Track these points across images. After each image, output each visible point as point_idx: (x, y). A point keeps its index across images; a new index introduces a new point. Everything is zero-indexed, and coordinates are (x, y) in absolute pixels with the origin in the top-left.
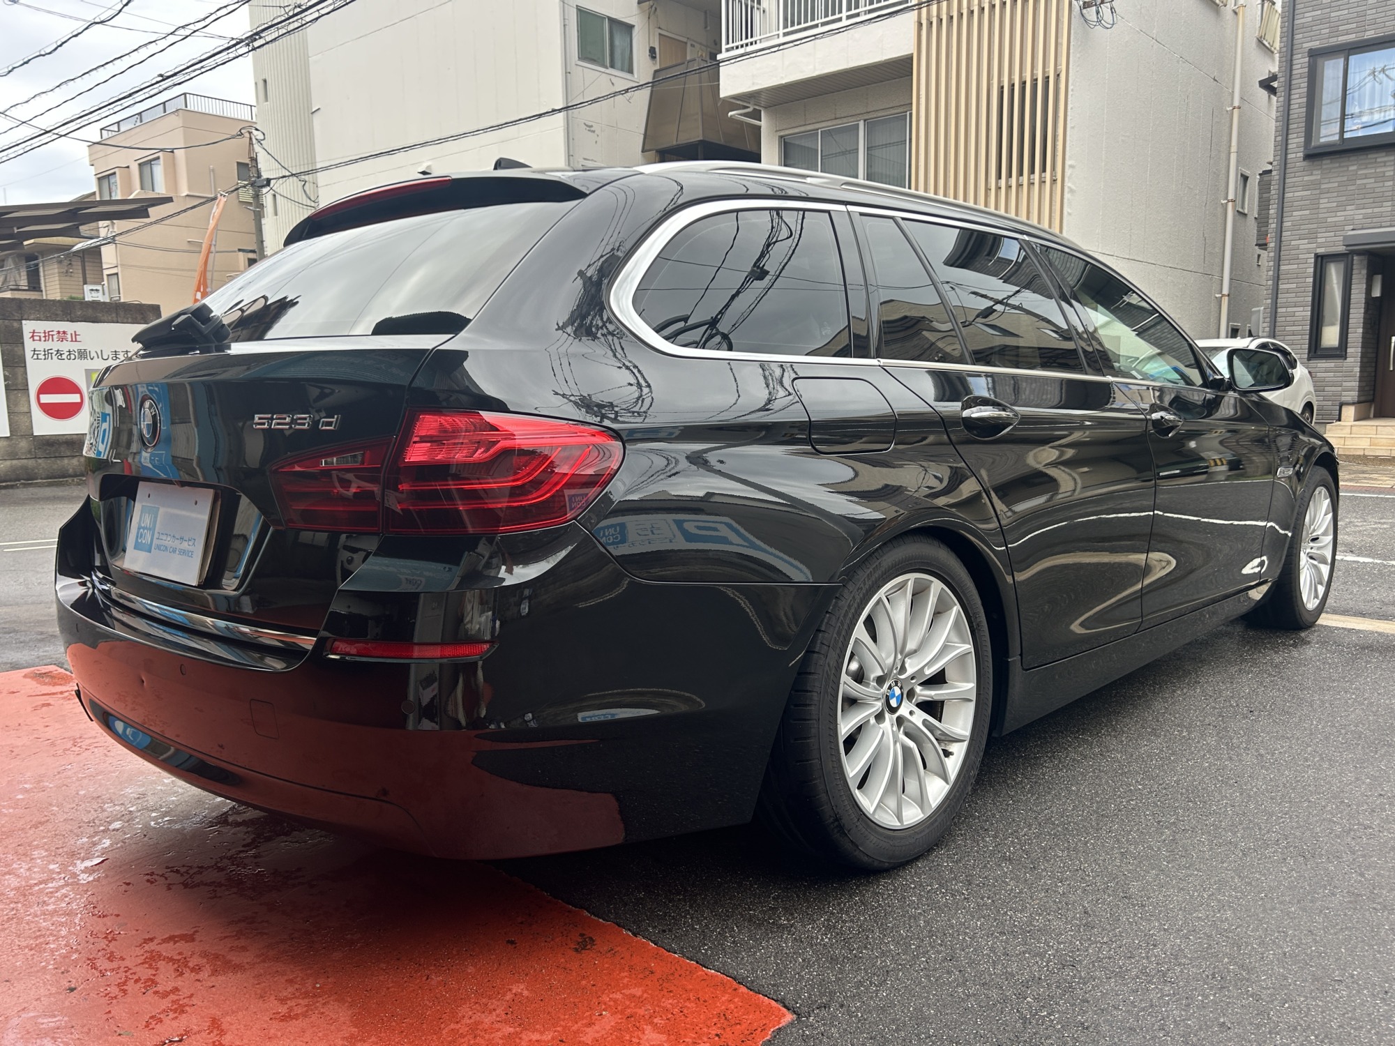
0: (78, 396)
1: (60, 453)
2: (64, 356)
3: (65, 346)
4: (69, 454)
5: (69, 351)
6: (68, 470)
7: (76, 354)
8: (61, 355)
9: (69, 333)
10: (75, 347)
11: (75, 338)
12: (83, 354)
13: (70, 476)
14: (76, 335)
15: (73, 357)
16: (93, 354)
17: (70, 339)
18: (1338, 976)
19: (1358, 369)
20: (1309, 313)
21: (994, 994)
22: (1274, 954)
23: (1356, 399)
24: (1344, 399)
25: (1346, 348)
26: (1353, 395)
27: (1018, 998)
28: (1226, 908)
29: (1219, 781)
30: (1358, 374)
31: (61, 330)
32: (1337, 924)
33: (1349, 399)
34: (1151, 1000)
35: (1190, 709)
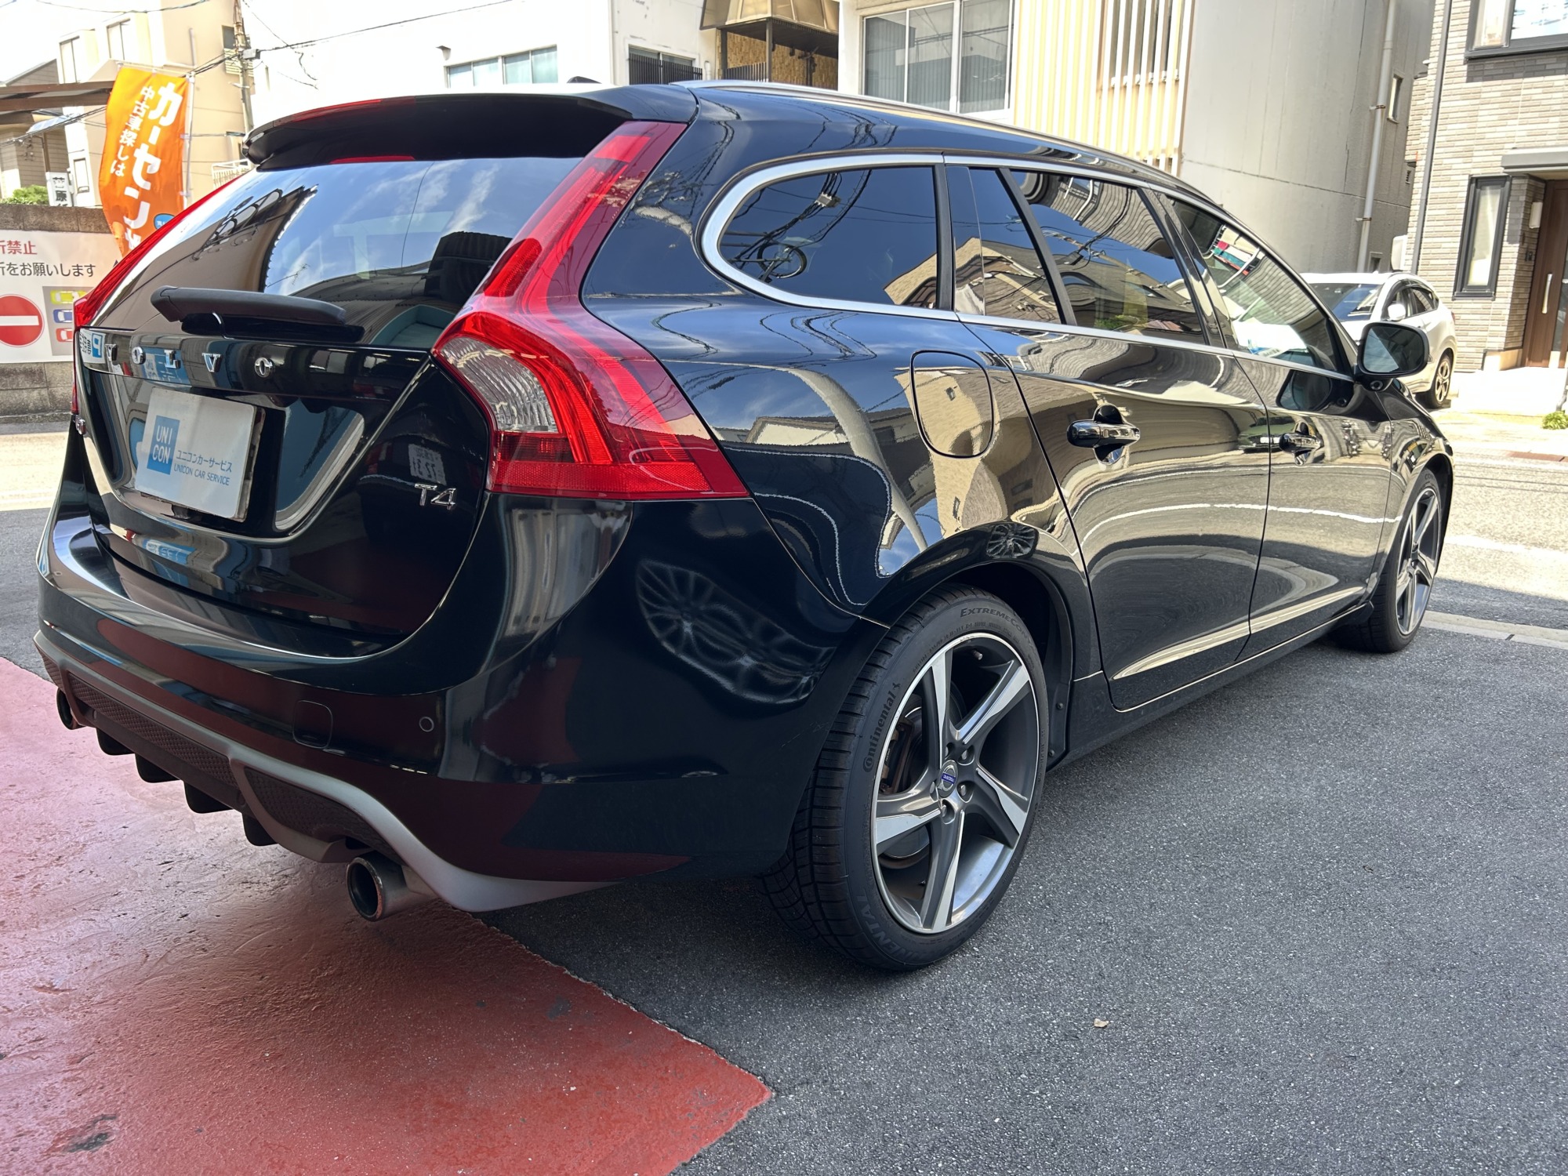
0: (36, 318)
1: (18, 384)
2: (18, 271)
3: (19, 259)
4: (28, 386)
5: (24, 265)
6: (28, 405)
7: (32, 269)
8: (14, 269)
9: (22, 244)
10: (29, 260)
11: (29, 249)
12: (40, 269)
13: (31, 412)
14: (30, 246)
15: (28, 272)
16: (52, 269)
17: (23, 251)
18: (1353, 1052)
19: (1507, 312)
20: (1458, 245)
21: (987, 1070)
22: (1290, 1025)
23: (1502, 346)
24: (1488, 345)
25: (1496, 286)
26: (1499, 342)
27: (1012, 1074)
28: (1249, 970)
29: (1271, 817)
30: (1507, 318)
31: (13, 240)
32: (1364, 990)
33: (1496, 346)
34: (1151, 1078)
35: (1256, 729)
